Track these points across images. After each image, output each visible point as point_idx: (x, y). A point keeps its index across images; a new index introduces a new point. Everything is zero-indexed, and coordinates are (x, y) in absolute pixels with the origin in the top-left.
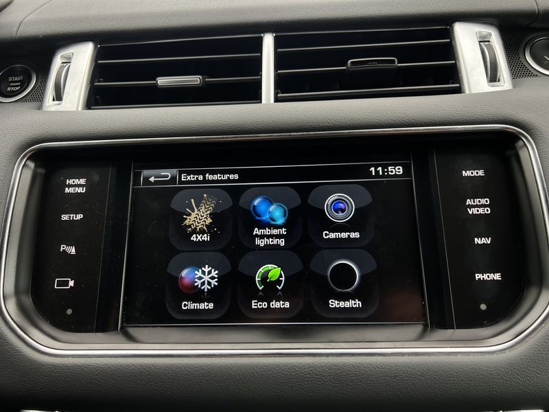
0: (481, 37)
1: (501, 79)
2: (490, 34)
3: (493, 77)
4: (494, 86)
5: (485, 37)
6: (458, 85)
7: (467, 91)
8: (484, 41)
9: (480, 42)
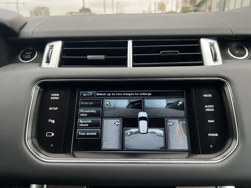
0: (210, 44)
1: (218, 60)
2: (214, 43)
3: (215, 59)
4: (215, 63)
5: (212, 44)
6: (202, 62)
7: (205, 65)
8: (212, 45)
9: (210, 46)
